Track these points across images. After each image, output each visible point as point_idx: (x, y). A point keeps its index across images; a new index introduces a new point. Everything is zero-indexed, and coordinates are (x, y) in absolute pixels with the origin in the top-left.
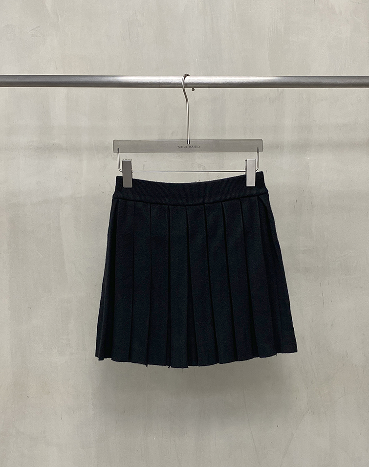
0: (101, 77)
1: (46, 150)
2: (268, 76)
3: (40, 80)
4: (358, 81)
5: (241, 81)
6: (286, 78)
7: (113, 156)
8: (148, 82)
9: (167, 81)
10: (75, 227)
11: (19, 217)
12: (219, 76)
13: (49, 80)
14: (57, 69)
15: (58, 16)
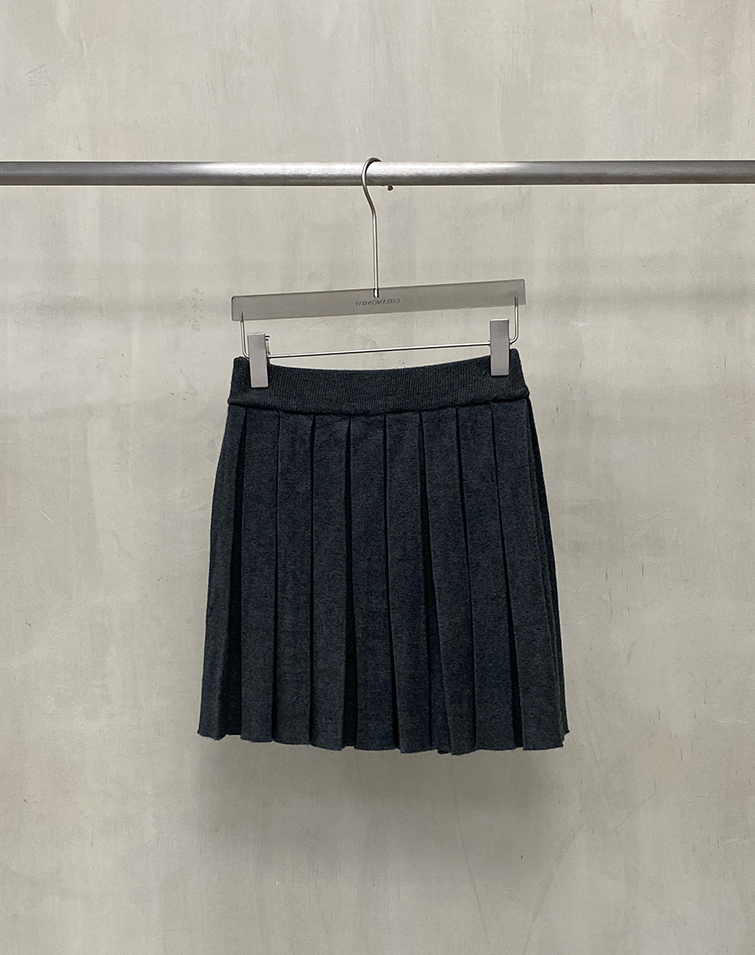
0: (167, 165)
1: (60, 310)
2: (498, 162)
3: (46, 172)
4: (679, 171)
6: (536, 165)
8: (262, 174)
9: (300, 172)
11: (6, 444)
12: (403, 161)
13: (64, 171)
14: (80, 149)
15: (81, 44)
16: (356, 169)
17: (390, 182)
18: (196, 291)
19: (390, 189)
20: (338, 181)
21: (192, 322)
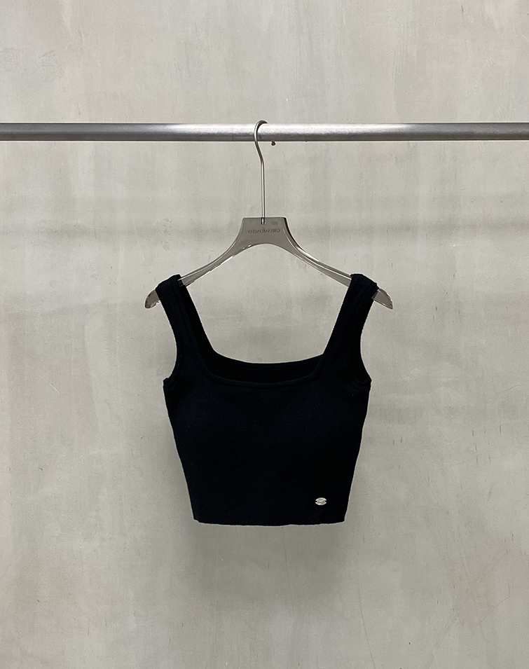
1: (64, 234)
3: (54, 130)
5: (354, 131)
7: (164, 243)
8: (216, 132)
10: (108, 349)
12: (320, 123)
14: (80, 114)
15: (81, 36)
18: (166, 219)
20: (237, 138)
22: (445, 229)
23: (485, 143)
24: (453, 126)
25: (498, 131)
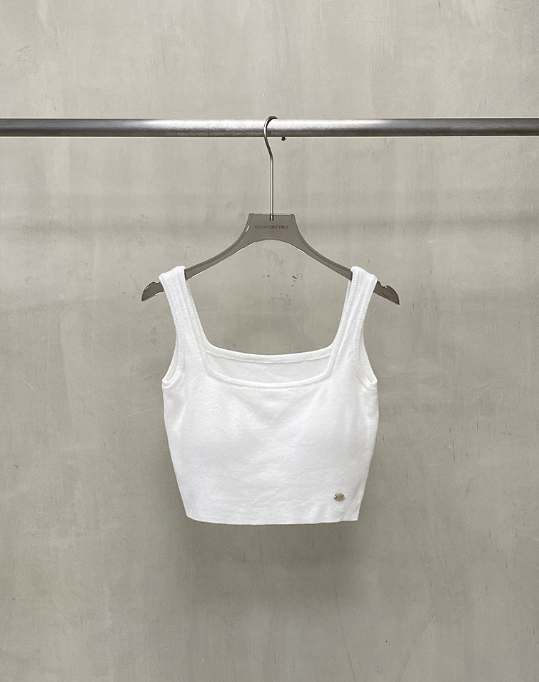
0: (121, 122)
1: (40, 230)
2: (370, 119)
3: (30, 126)
8: (192, 128)
10: (83, 345)
13: (43, 126)
14: (55, 109)
16: (260, 124)
17: (284, 134)
18: (143, 216)
19: (284, 139)
20: (248, 133)
21: (140, 239)
22: (423, 225)
23: (462, 139)
24: (429, 122)
25: (475, 126)
